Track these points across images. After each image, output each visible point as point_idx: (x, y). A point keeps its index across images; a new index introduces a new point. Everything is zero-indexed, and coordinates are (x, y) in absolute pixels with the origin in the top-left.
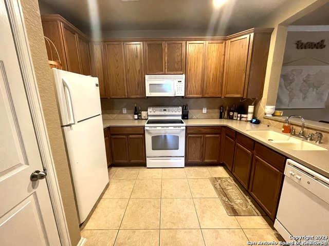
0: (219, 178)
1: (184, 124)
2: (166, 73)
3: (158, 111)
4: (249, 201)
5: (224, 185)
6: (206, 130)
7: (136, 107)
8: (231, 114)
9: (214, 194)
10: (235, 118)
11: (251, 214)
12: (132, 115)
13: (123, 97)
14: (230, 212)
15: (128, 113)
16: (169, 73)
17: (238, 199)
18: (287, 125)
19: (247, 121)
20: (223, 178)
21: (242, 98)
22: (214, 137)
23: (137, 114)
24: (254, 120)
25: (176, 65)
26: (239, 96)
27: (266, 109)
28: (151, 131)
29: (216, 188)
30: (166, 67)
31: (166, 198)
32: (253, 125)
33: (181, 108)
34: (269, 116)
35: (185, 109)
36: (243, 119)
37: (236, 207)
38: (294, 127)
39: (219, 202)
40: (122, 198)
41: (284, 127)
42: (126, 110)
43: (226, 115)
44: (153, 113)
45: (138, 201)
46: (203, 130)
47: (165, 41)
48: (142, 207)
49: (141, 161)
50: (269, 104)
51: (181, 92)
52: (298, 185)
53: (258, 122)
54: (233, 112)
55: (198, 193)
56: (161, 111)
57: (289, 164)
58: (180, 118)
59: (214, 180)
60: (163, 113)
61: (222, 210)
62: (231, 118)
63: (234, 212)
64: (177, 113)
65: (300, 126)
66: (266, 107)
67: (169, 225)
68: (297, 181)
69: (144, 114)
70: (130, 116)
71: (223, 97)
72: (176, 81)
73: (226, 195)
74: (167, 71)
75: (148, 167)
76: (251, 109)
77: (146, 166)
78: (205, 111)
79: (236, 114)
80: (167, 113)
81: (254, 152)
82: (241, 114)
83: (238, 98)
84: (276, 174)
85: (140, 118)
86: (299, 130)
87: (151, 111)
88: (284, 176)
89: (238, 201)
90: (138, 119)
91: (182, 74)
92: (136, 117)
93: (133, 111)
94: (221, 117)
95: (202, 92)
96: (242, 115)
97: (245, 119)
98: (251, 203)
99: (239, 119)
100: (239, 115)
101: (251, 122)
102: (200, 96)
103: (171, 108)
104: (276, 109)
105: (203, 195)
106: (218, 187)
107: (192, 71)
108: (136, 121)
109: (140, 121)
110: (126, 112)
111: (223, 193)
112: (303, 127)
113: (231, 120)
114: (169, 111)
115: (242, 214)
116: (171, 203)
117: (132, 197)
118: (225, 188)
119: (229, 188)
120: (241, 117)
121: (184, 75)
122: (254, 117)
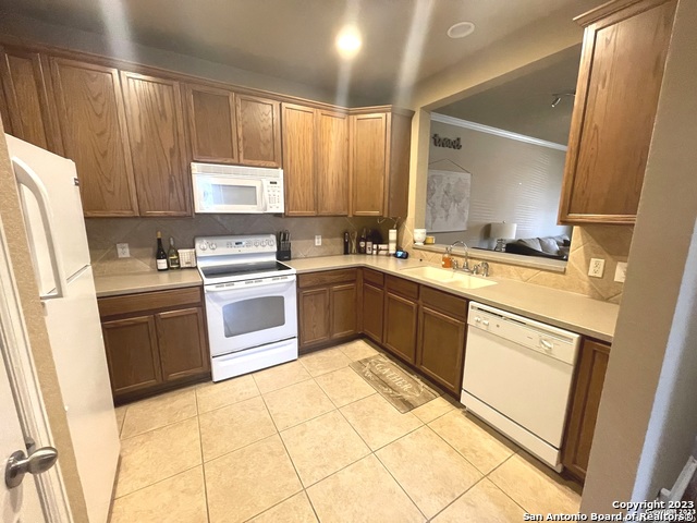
0: (366, 360)
1: (293, 271)
2: (242, 161)
3: (222, 246)
4: (419, 380)
5: (378, 369)
6: (333, 277)
7: (159, 240)
8: (362, 244)
9: (369, 389)
10: (368, 252)
11: (428, 399)
12: (149, 260)
13: (128, 213)
14: (403, 408)
15: (134, 256)
16: (248, 162)
17: (404, 383)
18: (446, 256)
19: (389, 255)
20: (370, 358)
21: (381, 217)
22: (346, 289)
23: (165, 256)
24: (400, 254)
25: (262, 148)
26: (376, 213)
27: (415, 234)
28: (220, 294)
29: (367, 379)
30: (241, 149)
31: (287, 428)
32: (400, 261)
33: (273, 237)
34: (420, 244)
35: (284, 240)
36: (381, 252)
37: (407, 397)
38: (455, 258)
39: (380, 399)
40: (180, 473)
41: (444, 259)
42: (127, 250)
43: (354, 247)
44: (209, 252)
45: (227, 461)
46: (328, 279)
47: (236, 92)
48: (246, 468)
49: (198, 371)
50: (418, 226)
51: (277, 204)
52: (486, 333)
53: (406, 256)
54: (366, 241)
55: (342, 398)
56: (229, 245)
57: (472, 307)
58: (273, 259)
59: (360, 366)
60: (235, 250)
61: (391, 410)
62: (362, 252)
63: (408, 405)
64: (266, 248)
65: (462, 257)
66: (416, 231)
67: (318, 474)
68: (484, 328)
69: (185, 255)
70: (144, 265)
71: (350, 216)
72: (266, 182)
73: (386, 384)
74: (244, 158)
75: (215, 379)
76: (393, 234)
77: (211, 379)
78: (318, 241)
79: (369, 244)
80: (244, 250)
81: (420, 301)
82: (378, 243)
83: (375, 217)
84: (456, 327)
85: (174, 266)
86: (461, 261)
87: (203, 247)
88: (466, 326)
89: (406, 387)
90: (169, 269)
91: (277, 168)
92: (163, 264)
93: (152, 250)
94: (346, 252)
95: (316, 206)
96: (380, 246)
97: (385, 252)
98: (422, 384)
99: (375, 252)
100: (375, 246)
101: (395, 255)
102: (314, 213)
103: (252, 239)
104: (428, 234)
105: (352, 397)
106: (370, 375)
107: (296, 163)
108: (165, 276)
109: (176, 273)
110: (127, 255)
111: (381, 382)
112: (467, 257)
113: (362, 256)
114: (248, 245)
115: (419, 403)
116: (302, 433)
117: (207, 458)
118: (381, 374)
119: (387, 370)
120: (378, 250)
121: (281, 171)
122: (398, 249)
